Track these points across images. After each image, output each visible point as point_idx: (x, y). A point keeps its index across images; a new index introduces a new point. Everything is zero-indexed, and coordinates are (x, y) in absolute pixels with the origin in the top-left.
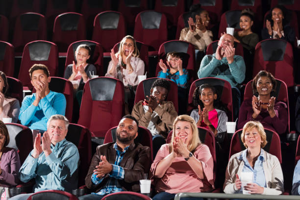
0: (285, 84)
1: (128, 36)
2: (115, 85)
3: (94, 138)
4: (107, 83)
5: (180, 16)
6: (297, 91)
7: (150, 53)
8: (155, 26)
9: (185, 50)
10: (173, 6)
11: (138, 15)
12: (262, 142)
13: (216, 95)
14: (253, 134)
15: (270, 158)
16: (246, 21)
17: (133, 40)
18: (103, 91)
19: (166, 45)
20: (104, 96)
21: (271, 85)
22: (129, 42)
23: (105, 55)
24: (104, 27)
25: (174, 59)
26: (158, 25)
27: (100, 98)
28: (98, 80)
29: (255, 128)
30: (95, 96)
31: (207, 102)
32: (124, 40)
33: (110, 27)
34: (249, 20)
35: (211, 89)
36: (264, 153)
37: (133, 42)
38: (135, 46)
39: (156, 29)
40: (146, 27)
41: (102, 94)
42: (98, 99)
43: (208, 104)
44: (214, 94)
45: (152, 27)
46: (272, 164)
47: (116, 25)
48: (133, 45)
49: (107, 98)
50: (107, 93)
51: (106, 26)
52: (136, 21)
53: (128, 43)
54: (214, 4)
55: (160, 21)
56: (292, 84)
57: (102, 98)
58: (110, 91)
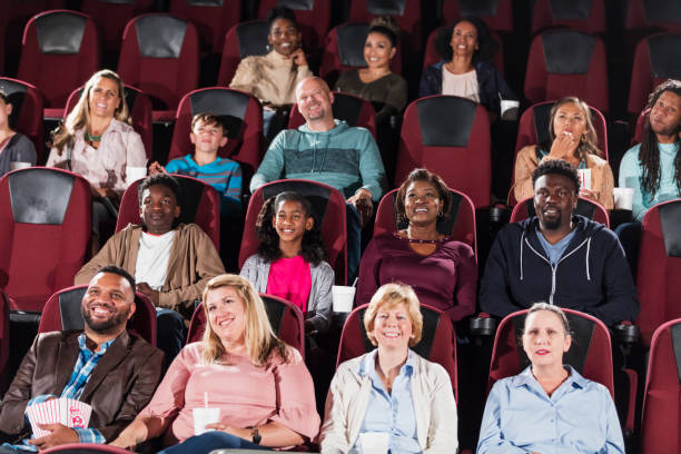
0: (470, 201)
1: (106, 71)
2: (70, 188)
3: (15, 312)
4: (52, 181)
5: (231, 31)
6: (496, 219)
7: (157, 115)
8: (171, 51)
9: (240, 112)
10: (214, 5)
11: (129, 24)
12: (413, 337)
13: (311, 220)
14: (399, 318)
15: (427, 370)
16: (381, 47)
17: (118, 81)
18: (41, 202)
19: (195, 98)
20: (43, 213)
21: (437, 201)
22: (109, 86)
23: (49, 114)
24: (47, 48)
25: (209, 127)
26: (177, 49)
27: (31, 218)
28: (30, 174)
29: (401, 305)
30: (21, 211)
31: (288, 235)
32: (95, 81)
33: (63, 49)
34: (389, 43)
35: (300, 205)
36: (415, 360)
37: (117, 87)
38: (120, 96)
39: (170, 59)
40: (148, 52)
41: (39, 209)
42: (27, 220)
43: (290, 238)
44: (307, 217)
45: (162, 53)
46: (431, 382)
47: (75, 44)
48: (116, 95)
49: (49, 218)
50: (50, 207)
51: (54, 44)
52: (124, 37)
53: (105, 89)
54: (311, 7)
55: (181, 41)
56: (485, 203)
57: (37, 217)
58: (58, 200)
